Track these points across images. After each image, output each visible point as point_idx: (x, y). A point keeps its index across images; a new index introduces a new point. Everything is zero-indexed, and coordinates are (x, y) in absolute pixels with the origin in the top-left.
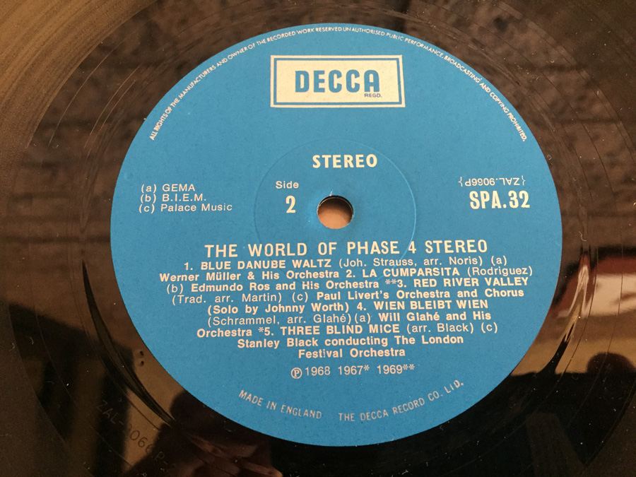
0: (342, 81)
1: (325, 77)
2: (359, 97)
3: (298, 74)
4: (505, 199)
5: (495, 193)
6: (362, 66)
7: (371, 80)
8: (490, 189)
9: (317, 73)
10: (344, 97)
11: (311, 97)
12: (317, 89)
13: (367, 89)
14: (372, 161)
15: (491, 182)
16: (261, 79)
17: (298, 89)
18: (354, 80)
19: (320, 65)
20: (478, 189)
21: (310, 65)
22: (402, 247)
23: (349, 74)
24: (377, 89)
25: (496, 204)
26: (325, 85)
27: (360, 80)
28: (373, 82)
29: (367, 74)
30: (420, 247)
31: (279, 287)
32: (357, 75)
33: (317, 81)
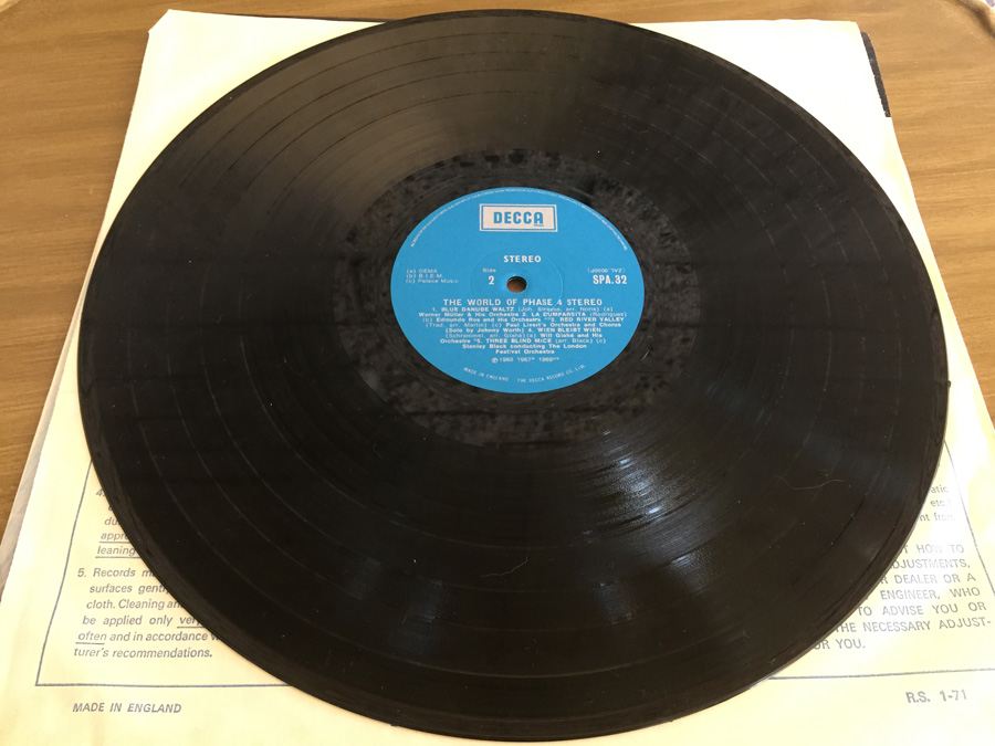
0: (522, 218)
1: (512, 215)
2: (531, 226)
3: (496, 214)
4: (613, 279)
5: (608, 277)
6: (533, 210)
7: (538, 217)
8: (605, 275)
9: (506, 214)
10: (522, 226)
11: (503, 226)
12: (506, 222)
13: (536, 222)
14: (538, 259)
15: (605, 271)
16: (475, 215)
17: (496, 221)
18: (528, 218)
19: (508, 210)
20: (598, 274)
21: (502, 210)
22: (554, 302)
23: (525, 214)
24: (541, 222)
25: (608, 281)
26: (512, 220)
27: (532, 217)
28: (539, 218)
29: (536, 214)
30: (565, 303)
31: (485, 320)
32: (530, 214)
33: (507, 217)
